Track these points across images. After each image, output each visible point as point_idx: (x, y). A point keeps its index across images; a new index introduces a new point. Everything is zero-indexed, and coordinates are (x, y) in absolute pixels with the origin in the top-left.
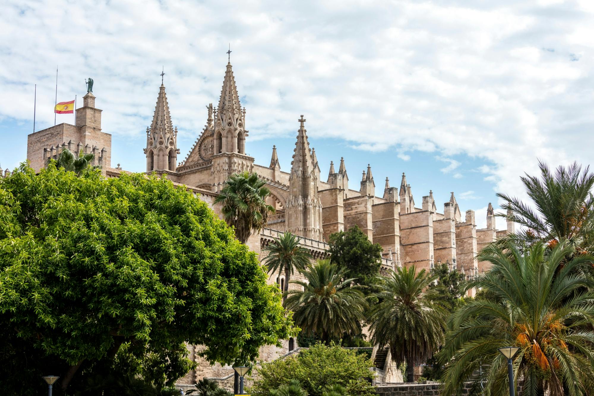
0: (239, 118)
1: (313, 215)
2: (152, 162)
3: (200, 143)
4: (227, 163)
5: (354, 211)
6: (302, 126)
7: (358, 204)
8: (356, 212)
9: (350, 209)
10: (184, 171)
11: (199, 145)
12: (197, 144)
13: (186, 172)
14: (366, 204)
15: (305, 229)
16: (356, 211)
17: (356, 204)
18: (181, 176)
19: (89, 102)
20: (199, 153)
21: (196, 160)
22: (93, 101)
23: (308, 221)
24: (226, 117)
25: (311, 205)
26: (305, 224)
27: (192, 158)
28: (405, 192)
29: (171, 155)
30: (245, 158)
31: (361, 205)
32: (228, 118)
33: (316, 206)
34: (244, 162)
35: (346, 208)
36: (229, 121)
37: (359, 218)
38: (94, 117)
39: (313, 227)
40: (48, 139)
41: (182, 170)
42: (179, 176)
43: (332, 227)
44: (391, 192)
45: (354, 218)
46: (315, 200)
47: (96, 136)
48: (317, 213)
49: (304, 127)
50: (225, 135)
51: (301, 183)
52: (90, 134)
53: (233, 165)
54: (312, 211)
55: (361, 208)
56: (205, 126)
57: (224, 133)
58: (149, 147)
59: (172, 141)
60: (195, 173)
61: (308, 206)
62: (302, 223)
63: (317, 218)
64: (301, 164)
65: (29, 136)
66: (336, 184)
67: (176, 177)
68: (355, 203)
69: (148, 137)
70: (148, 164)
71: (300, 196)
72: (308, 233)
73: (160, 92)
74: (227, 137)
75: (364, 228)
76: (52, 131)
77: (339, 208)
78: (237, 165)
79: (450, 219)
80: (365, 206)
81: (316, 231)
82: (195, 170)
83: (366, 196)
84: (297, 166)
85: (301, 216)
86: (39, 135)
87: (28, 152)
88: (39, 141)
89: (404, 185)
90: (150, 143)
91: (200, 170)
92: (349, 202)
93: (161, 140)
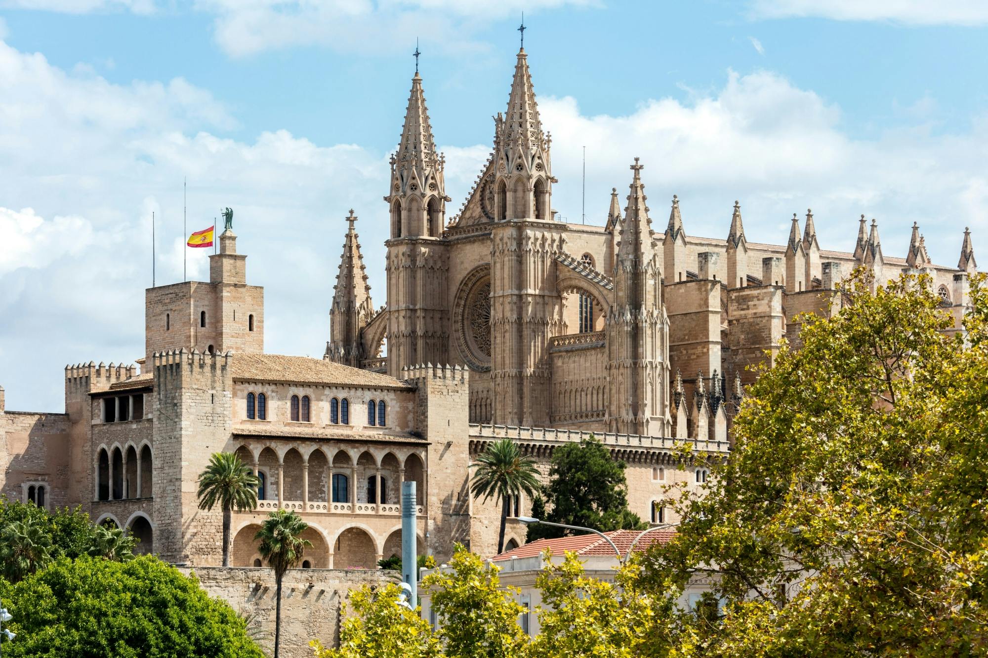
0: (538, 155)
1: (649, 340)
2: (399, 221)
3: (482, 185)
4: (514, 239)
5: (751, 311)
6: (636, 179)
7: (759, 300)
8: (755, 314)
9: (745, 307)
10: (457, 237)
11: (480, 189)
12: (478, 185)
13: (458, 239)
14: (770, 301)
15: (635, 364)
16: (754, 311)
17: (755, 299)
18: (451, 245)
19: (227, 245)
20: (481, 205)
21: (477, 217)
22: (233, 242)
23: (640, 350)
24: (514, 154)
25: (646, 321)
26: (636, 355)
27: (471, 211)
28: (874, 257)
29: (434, 208)
30: (549, 227)
31: (763, 302)
32: (517, 155)
33: (656, 323)
34: (548, 235)
35: (740, 304)
36: (519, 161)
37: (758, 324)
38: (235, 267)
39: (649, 359)
40: (172, 301)
41: (453, 235)
42: (448, 246)
43: (699, 348)
44: (827, 271)
45: (751, 324)
46: (655, 313)
47: (238, 295)
48: (658, 335)
49: (639, 179)
50: (512, 186)
51: (629, 282)
52: (229, 294)
53: (524, 242)
54: (649, 332)
55: (762, 308)
56: (491, 154)
57: (510, 184)
58: (394, 194)
59: (433, 181)
60: (474, 242)
61: (640, 325)
62: (630, 354)
63: (658, 343)
64: (631, 248)
65: (148, 290)
66: (707, 273)
67: (442, 248)
68: (753, 297)
69: (393, 173)
70: (393, 224)
71: (627, 307)
72: (640, 370)
73: (413, 88)
74: (515, 191)
75: (767, 343)
76: (177, 291)
77: (710, 315)
78: (532, 240)
79: (960, 305)
80: (768, 304)
81: (656, 367)
82: (473, 236)
83: (771, 285)
84: (624, 251)
85: (627, 342)
86: (161, 292)
87: (147, 315)
88: (160, 301)
89: (873, 244)
90: (395, 187)
91: (481, 238)
92: (744, 293)
93: (414, 181)
